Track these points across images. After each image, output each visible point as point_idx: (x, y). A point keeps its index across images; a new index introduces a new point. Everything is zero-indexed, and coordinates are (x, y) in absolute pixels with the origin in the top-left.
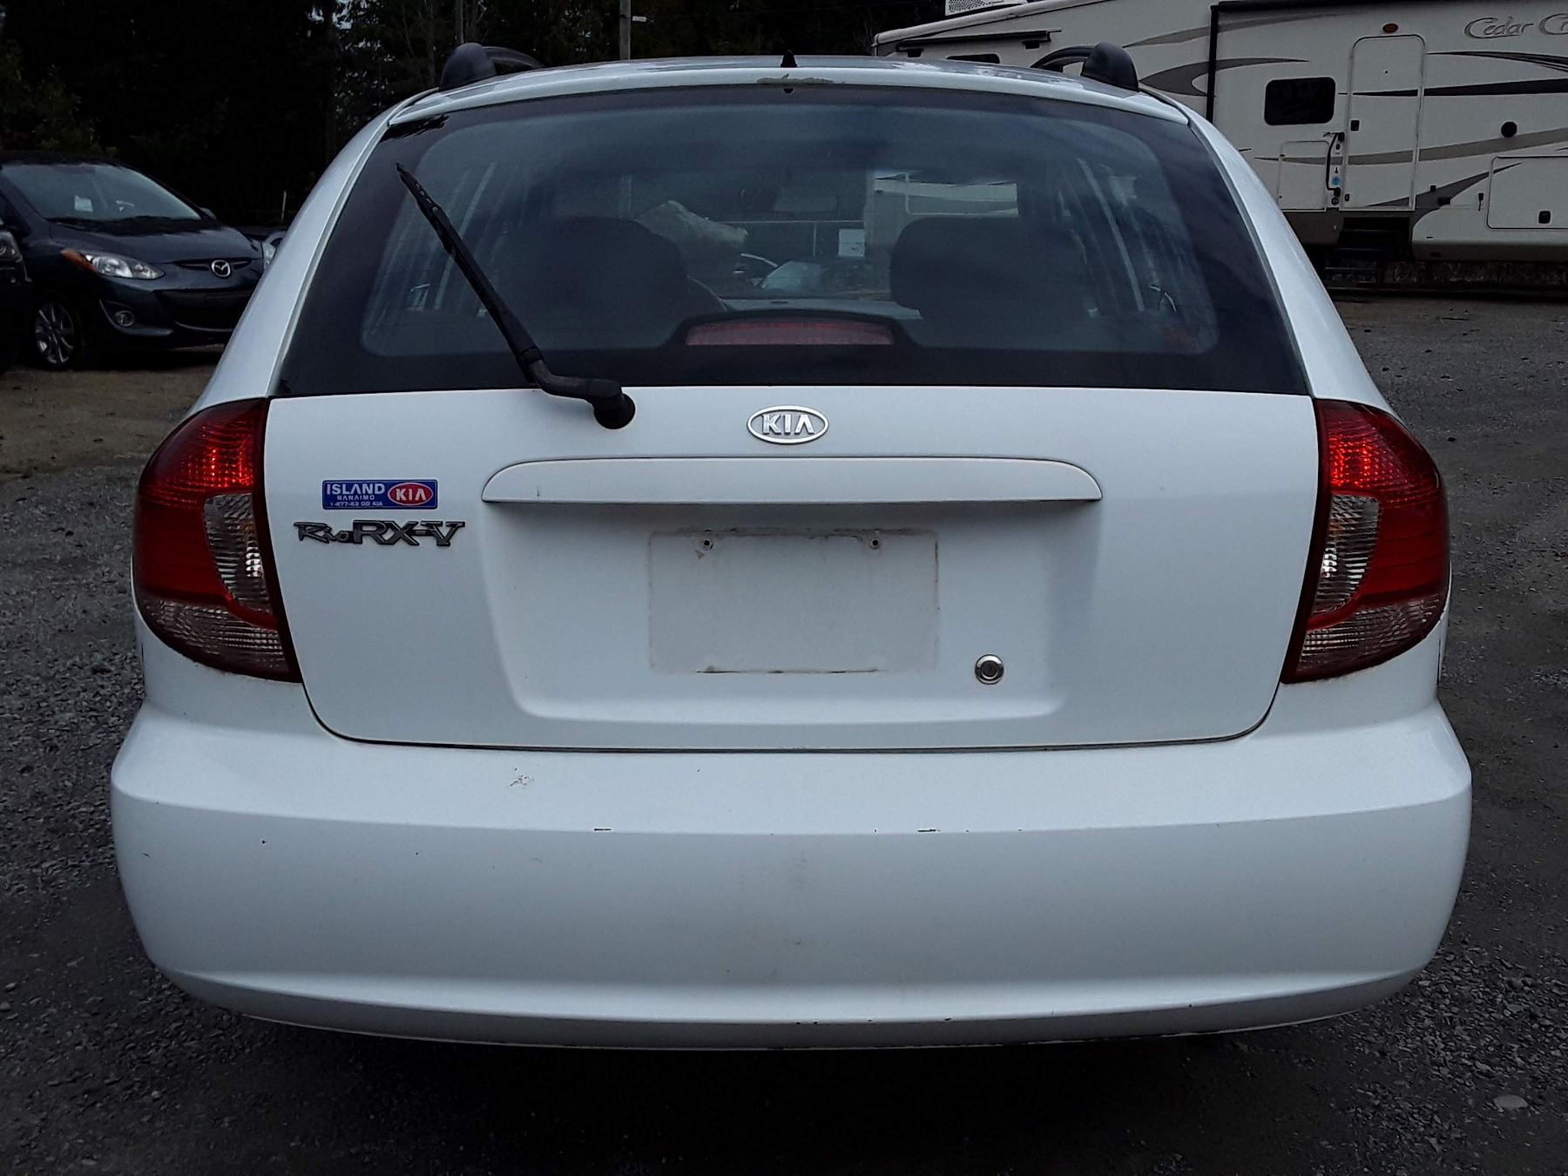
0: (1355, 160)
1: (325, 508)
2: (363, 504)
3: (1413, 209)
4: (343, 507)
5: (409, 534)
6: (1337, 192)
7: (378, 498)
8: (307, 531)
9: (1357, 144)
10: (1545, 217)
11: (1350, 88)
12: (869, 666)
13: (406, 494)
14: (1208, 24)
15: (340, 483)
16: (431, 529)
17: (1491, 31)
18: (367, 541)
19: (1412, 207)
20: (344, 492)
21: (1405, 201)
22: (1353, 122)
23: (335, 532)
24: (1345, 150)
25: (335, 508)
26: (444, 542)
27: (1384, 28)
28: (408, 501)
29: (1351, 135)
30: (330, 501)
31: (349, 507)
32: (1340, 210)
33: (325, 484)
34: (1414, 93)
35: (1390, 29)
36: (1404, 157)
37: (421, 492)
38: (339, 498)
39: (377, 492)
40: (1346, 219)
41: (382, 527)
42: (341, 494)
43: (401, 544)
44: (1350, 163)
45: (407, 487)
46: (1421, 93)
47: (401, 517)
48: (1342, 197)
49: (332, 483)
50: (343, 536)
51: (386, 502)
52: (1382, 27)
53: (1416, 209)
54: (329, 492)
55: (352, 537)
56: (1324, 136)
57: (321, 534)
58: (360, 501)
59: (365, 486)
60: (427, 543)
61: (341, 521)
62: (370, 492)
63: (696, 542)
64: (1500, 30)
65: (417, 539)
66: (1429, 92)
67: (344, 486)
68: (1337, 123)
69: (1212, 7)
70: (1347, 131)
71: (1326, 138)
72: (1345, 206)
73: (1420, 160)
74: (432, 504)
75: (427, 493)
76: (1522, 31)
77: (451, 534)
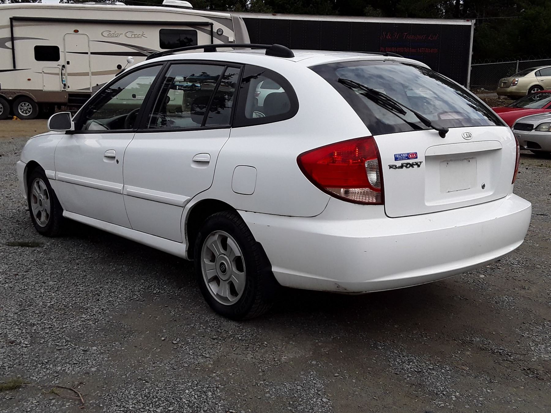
0: (69, 74)
1: (395, 161)
2: (403, 159)
3: (92, 91)
4: (399, 160)
5: (412, 165)
6: (65, 85)
7: (406, 157)
8: (391, 167)
9: (69, 69)
10: (134, 96)
11: (65, 50)
12: (469, 188)
13: (412, 156)
14: (9, 24)
15: (398, 154)
16: (417, 164)
17: (110, 35)
18: (404, 167)
19: (91, 91)
20: (399, 156)
21: (89, 89)
22: (67, 61)
23: (397, 166)
24: (66, 71)
25: (398, 160)
26: (419, 166)
27: (74, 31)
28: (412, 157)
29: (67, 66)
30: (396, 159)
31: (400, 160)
32: (67, 91)
33: (395, 155)
34: (87, 53)
35: (76, 31)
36: (86, 74)
37: (414, 155)
38: (398, 158)
39: (406, 156)
40: (69, 94)
41: (408, 164)
42: (399, 157)
43: (411, 168)
44: (68, 75)
45: (412, 154)
46: (89, 53)
47: (411, 161)
48: (67, 87)
49: (396, 155)
50: (400, 167)
51: (408, 158)
52: (74, 30)
53: (93, 91)
54: (396, 157)
55: (402, 167)
56: (58, 66)
57: (394, 167)
58: (403, 158)
59: (403, 155)
60: (416, 167)
61: (399, 163)
62: (405, 156)
63: (445, 163)
64: (112, 35)
65: (414, 166)
66: (92, 53)
67: (399, 155)
68: (62, 61)
69: (10, 18)
70: (66, 65)
71: (58, 67)
72: (68, 90)
73: (92, 75)
74: (417, 158)
75: (416, 155)
76: (120, 36)
77: (420, 164)
